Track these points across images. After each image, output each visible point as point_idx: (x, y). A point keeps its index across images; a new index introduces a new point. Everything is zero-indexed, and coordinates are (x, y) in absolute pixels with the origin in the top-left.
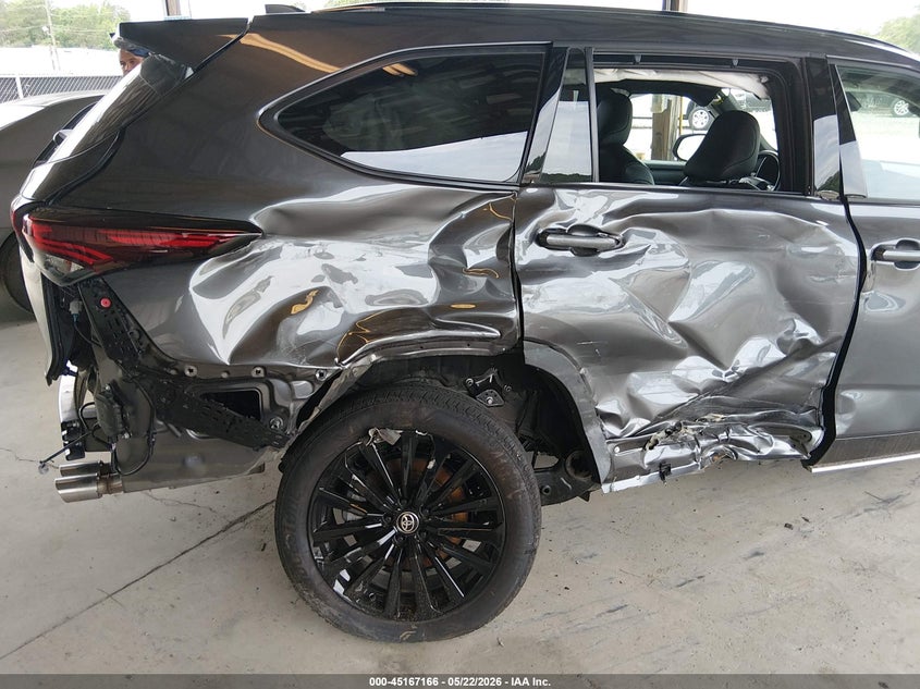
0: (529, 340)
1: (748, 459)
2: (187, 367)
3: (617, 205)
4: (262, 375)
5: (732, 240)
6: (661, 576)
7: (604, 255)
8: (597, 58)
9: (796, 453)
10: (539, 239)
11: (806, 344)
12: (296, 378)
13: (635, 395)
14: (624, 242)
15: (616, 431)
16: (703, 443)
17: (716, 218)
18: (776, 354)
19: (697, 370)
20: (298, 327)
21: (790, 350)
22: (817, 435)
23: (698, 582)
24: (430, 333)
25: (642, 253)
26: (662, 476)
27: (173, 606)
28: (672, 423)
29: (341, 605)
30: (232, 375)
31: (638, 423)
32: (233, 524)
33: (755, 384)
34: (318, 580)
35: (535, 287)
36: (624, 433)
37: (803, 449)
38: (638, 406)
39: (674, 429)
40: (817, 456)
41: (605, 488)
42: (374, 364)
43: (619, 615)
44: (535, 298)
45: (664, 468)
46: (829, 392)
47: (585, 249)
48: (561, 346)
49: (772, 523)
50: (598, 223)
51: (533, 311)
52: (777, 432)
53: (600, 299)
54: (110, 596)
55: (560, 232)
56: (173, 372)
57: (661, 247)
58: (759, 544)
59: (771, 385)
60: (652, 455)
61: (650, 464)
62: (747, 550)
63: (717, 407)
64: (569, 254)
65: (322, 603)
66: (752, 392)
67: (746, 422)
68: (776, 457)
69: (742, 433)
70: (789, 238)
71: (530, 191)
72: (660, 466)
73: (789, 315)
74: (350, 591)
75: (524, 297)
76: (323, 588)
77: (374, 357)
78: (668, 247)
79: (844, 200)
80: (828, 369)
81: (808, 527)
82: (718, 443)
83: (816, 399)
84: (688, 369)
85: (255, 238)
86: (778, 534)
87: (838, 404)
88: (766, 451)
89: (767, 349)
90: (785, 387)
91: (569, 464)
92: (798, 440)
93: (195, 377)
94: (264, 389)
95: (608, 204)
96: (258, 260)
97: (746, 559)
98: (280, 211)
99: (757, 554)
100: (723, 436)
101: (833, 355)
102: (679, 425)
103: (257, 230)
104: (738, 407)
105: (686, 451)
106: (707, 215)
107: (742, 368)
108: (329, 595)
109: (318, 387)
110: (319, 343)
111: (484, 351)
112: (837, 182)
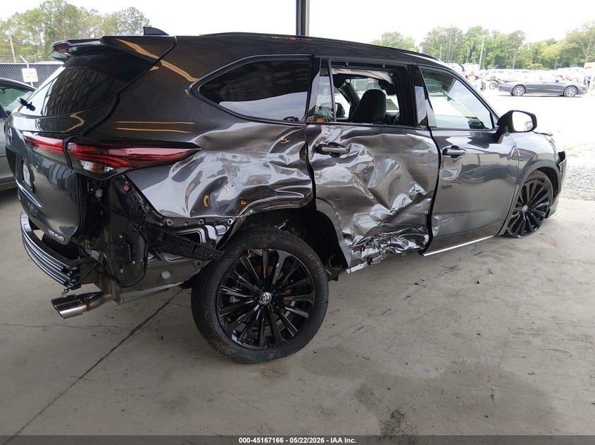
0: (319, 198)
1: (399, 252)
2: (168, 220)
3: (345, 133)
4: (203, 223)
5: (390, 148)
6: (372, 312)
7: (342, 157)
8: (332, 63)
9: (419, 247)
10: (318, 150)
11: (420, 194)
12: (219, 224)
13: (357, 224)
14: (349, 150)
15: (351, 243)
16: (382, 246)
17: (383, 137)
18: (409, 201)
19: (379, 211)
20: (217, 197)
21: (414, 199)
22: (427, 237)
23: (389, 312)
24: (276, 197)
25: (356, 156)
26: (369, 263)
27: (126, 374)
28: (370, 238)
29: (236, 347)
30: (189, 224)
31: (358, 238)
32: (135, 330)
33: (400, 216)
34: (223, 336)
35: (319, 172)
36: (354, 243)
37: (421, 245)
38: (358, 229)
39: (370, 241)
40: (427, 248)
41: (348, 271)
42: (252, 215)
43: (362, 330)
44: (320, 178)
45: (369, 259)
46: (429, 217)
47: (335, 153)
48: (329, 201)
49: (409, 284)
50: (338, 141)
51: (320, 184)
52: (409, 238)
53: (344, 177)
54: (80, 378)
55: (325, 146)
56: (161, 225)
57: (363, 152)
58: (408, 292)
59: (407, 216)
60: (364, 254)
61: (364, 257)
62: (403, 296)
63: (385, 229)
64: (329, 156)
65: (227, 348)
66: (399, 221)
67: (397, 235)
68: (410, 251)
69: (396, 240)
70: (411, 147)
71: (310, 126)
72: (368, 258)
73: (413, 182)
74: (240, 339)
75: (315, 177)
76: (226, 340)
77: (251, 211)
78: (366, 152)
79: (429, 129)
80: (428, 206)
81: (424, 283)
82: (387, 246)
83: (424, 221)
84: (376, 210)
85: (198, 151)
86: (414, 288)
87: (433, 222)
88: (406, 248)
89: (405, 199)
90: (413, 216)
91: (329, 262)
92: (419, 240)
93: (171, 226)
94: (202, 231)
95: (341, 133)
96: (196, 163)
97: (405, 299)
98: (206, 137)
99: (409, 297)
100: (389, 242)
101: (430, 199)
102: (372, 238)
103: (197, 147)
104: (393, 228)
105: (377, 250)
106: (380, 137)
107: (397, 209)
108: (230, 343)
109: (228, 228)
110: (227, 205)
111: (297, 206)
112: (426, 121)
